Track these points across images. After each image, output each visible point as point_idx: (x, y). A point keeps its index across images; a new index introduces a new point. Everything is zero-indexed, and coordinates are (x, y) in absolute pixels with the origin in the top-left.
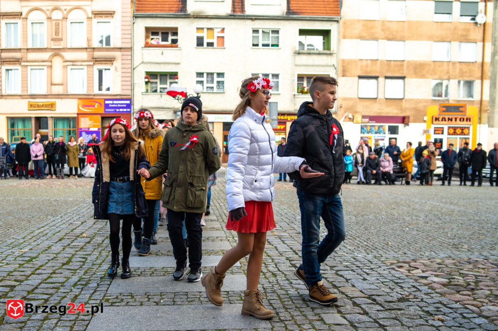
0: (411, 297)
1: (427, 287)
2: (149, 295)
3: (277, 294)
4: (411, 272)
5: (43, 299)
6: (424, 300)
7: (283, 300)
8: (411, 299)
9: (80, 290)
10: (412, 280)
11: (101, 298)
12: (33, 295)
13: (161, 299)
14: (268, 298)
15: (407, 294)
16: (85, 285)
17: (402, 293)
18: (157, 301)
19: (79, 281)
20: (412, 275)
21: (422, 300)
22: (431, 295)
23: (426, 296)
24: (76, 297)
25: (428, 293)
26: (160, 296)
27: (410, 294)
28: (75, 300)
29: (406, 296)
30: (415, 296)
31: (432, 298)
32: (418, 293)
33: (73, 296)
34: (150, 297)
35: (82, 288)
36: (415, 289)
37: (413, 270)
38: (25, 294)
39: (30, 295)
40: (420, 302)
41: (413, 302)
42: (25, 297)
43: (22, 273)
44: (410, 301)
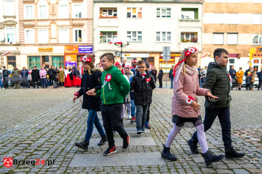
0: (241, 148)
1: (249, 143)
2: (102, 148)
5: (46, 150)
6: (248, 150)
9: (65, 146)
10: (241, 140)
11: (76, 150)
12: (41, 148)
16: (68, 143)
17: (236, 146)
19: (65, 141)
20: (241, 137)
24: (63, 149)
25: (250, 147)
27: (240, 147)
28: (63, 151)
29: (238, 148)
31: (252, 149)
32: (244, 147)
33: (62, 149)
35: (67, 145)
36: (243, 144)
37: (242, 134)
38: (36, 148)
39: (39, 148)
40: (245, 151)
41: (242, 151)
42: (37, 149)
43: (35, 137)
44: (240, 151)
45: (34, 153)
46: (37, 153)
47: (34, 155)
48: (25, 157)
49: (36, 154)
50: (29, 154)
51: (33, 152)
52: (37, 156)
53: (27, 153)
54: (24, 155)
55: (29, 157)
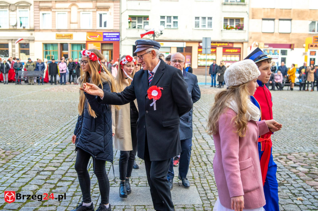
0: (285, 182)
1: (295, 175)
2: (132, 179)
3: (207, 179)
4: (287, 163)
5: (71, 181)
6: (293, 185)
7: (210, 184)
8: (285, 183)
10: (287, 170)
12: (65, 178)
13: (139, 182)
14: (202, 182)
15: (283, 179)
17: (280, 179)
18: (137, 183)
20: (287, 165)
21: (292, 185)
22: (297, 181)
23: (294, 182)
25: (296, 180)
26: (138, 180)
27: (285, 180)
29: (282, 182)
30: (287, 181)
31: (298, 183)
32: (290, 179)
34: (132, 180)
36: (288, 177)
37: (288, 161)
38: (60, 177)
39: (64, 178)
40: (290, 186)
41: (286, 186)
42: (61, 179)
43: (58, 161)
44: (284, 186)
45: (58, 185)
46: (62, 185)
47: (59, 187)
48: (49, 191)
49: (60, 185)
50: (53, 186)
51: (57, 183)
52: (62, 189)
53: (51, 184)
54: (48, 187)
55: (53, 190)
